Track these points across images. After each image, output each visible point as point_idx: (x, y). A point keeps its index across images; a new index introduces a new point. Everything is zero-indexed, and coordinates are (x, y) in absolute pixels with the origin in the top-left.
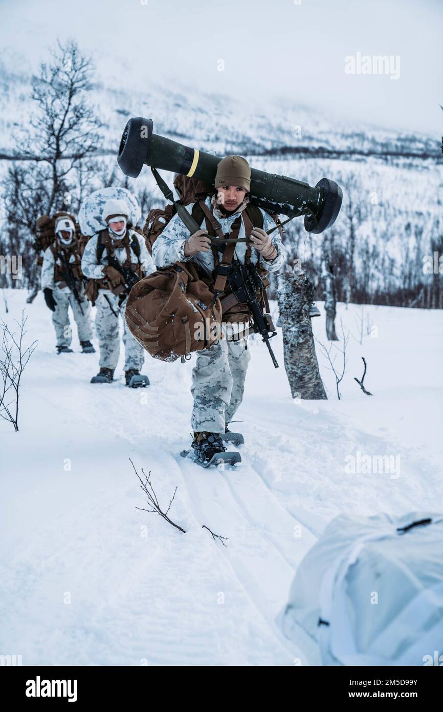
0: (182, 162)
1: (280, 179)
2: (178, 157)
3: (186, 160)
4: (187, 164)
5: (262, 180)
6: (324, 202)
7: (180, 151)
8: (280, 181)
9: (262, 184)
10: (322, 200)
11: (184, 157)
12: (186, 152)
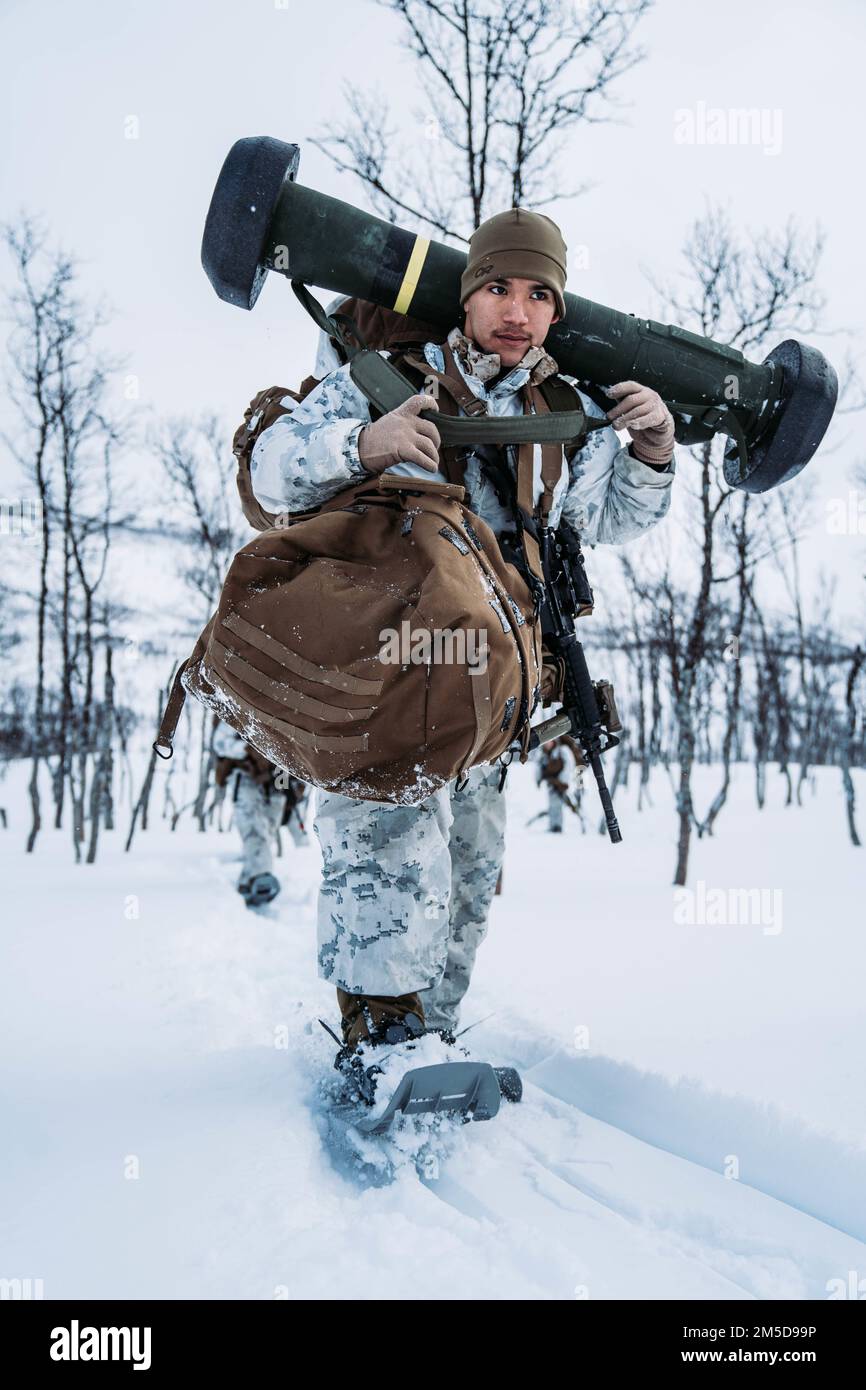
0: (375, 271)
1: (661, 336)
2: (363, 256)
3: (387, 266)
4: (387, 278)
5: (607, 336)
6: (782, 410)
7: (369, 240)
8: (661, 342)
9: (604, 346)
10: (777, 404)
11: (379, 260)
12: (387, 245)
